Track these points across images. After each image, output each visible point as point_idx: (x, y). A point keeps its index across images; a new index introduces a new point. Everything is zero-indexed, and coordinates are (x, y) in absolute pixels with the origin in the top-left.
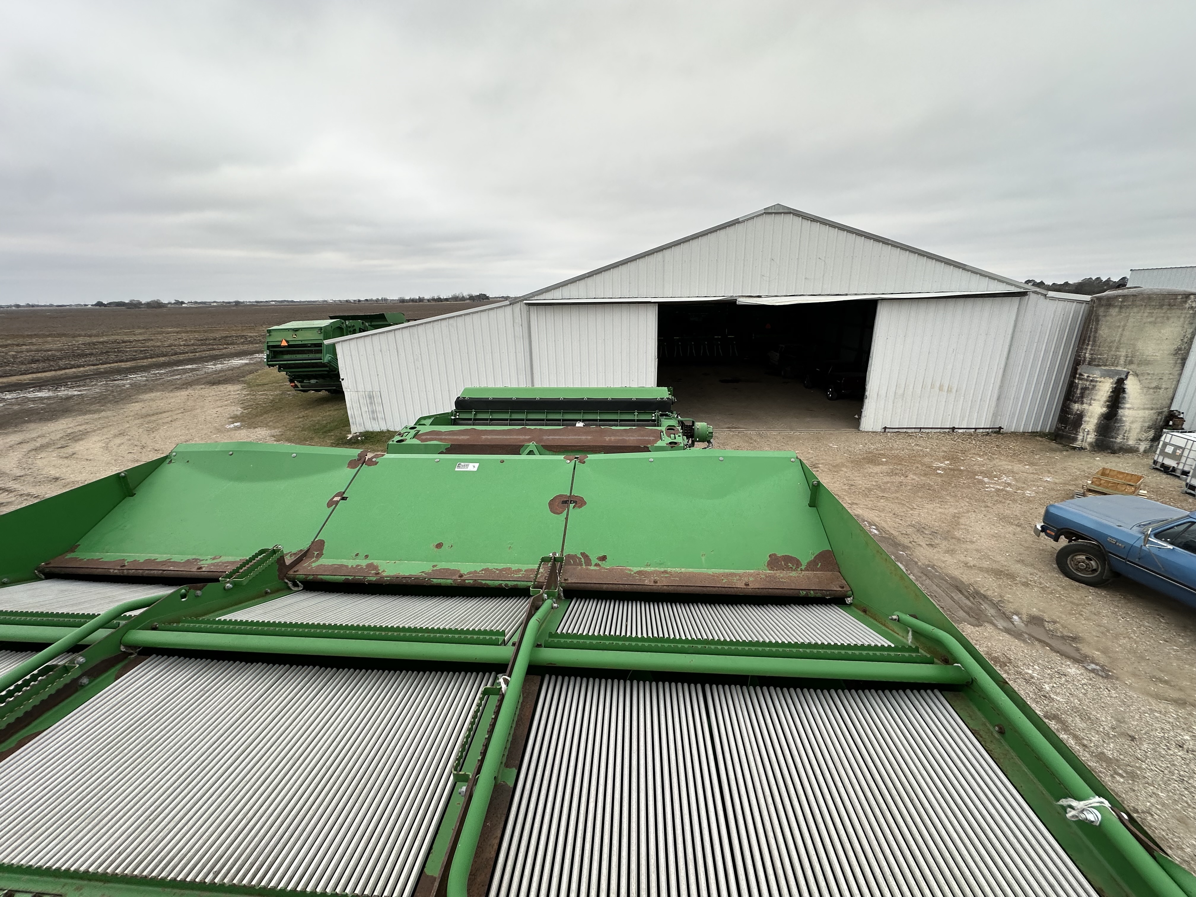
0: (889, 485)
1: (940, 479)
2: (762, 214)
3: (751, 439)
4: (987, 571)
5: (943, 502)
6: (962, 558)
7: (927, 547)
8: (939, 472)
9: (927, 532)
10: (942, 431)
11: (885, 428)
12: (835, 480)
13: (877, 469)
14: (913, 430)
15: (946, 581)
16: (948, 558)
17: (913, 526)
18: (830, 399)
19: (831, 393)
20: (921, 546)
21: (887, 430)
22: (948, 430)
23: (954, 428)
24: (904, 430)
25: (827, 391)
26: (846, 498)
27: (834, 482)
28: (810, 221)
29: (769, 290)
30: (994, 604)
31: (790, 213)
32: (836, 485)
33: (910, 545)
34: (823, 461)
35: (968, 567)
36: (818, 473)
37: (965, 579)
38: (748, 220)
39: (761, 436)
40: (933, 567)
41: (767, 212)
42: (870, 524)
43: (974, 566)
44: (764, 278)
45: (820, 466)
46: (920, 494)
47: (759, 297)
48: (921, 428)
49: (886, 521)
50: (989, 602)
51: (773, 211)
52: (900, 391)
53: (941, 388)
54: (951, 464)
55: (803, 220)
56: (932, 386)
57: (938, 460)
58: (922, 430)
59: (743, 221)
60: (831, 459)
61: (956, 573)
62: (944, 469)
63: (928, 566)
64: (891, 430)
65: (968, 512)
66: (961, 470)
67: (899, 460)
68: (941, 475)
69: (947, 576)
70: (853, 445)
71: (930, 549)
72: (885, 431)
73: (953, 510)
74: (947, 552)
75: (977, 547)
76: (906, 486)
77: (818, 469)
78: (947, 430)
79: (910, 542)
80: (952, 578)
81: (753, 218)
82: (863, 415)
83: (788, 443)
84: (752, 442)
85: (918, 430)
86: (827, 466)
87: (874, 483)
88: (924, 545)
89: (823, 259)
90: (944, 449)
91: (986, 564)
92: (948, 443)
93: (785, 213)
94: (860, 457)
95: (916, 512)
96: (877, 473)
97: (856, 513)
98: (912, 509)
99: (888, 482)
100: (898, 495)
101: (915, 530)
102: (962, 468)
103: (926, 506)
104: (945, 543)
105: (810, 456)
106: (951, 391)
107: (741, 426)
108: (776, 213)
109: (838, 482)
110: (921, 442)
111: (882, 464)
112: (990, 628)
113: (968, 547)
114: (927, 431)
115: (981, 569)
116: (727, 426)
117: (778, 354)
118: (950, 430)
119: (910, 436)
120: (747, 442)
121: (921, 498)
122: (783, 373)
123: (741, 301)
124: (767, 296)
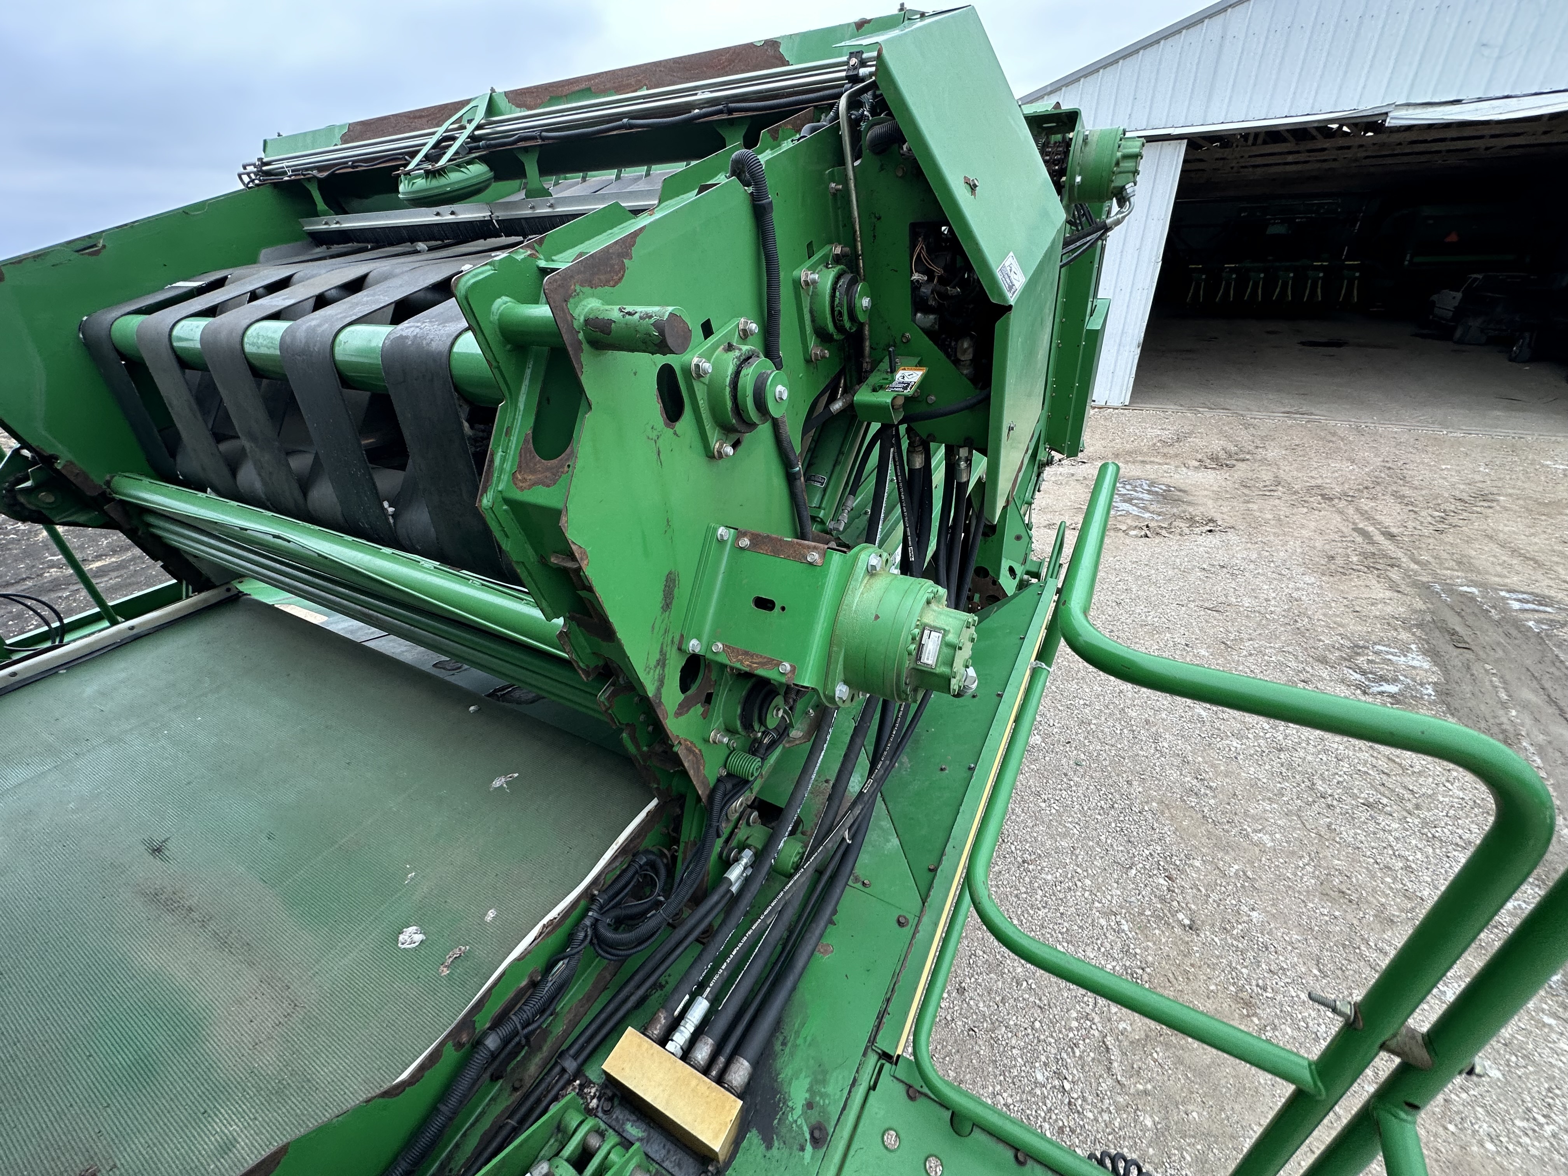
3: (1334, 434)
12: (1539, 530)
26: (1560, 569)
27: (1533, 534)
29: (1489, 84)
32: (1536, 540)
34: (1510, 491)
36: (1491, 511)
39: (1361, 432)
44: (1487, 51)
45: (1502, 498)
47: (1457, 102)
60: (1540, 489)
77: (1494, 504)
83: (1428, 449)
84: (1334, 439)
86: (1521, 502)
105: (1478, 477)
107: (1318, 412)
109: (1543, 536)
116: (1283, 410)
117: (1459, 295)
120: (1322, 439)
122: (1458, 334)
123: (1398, 118)
124: (1480, 100)
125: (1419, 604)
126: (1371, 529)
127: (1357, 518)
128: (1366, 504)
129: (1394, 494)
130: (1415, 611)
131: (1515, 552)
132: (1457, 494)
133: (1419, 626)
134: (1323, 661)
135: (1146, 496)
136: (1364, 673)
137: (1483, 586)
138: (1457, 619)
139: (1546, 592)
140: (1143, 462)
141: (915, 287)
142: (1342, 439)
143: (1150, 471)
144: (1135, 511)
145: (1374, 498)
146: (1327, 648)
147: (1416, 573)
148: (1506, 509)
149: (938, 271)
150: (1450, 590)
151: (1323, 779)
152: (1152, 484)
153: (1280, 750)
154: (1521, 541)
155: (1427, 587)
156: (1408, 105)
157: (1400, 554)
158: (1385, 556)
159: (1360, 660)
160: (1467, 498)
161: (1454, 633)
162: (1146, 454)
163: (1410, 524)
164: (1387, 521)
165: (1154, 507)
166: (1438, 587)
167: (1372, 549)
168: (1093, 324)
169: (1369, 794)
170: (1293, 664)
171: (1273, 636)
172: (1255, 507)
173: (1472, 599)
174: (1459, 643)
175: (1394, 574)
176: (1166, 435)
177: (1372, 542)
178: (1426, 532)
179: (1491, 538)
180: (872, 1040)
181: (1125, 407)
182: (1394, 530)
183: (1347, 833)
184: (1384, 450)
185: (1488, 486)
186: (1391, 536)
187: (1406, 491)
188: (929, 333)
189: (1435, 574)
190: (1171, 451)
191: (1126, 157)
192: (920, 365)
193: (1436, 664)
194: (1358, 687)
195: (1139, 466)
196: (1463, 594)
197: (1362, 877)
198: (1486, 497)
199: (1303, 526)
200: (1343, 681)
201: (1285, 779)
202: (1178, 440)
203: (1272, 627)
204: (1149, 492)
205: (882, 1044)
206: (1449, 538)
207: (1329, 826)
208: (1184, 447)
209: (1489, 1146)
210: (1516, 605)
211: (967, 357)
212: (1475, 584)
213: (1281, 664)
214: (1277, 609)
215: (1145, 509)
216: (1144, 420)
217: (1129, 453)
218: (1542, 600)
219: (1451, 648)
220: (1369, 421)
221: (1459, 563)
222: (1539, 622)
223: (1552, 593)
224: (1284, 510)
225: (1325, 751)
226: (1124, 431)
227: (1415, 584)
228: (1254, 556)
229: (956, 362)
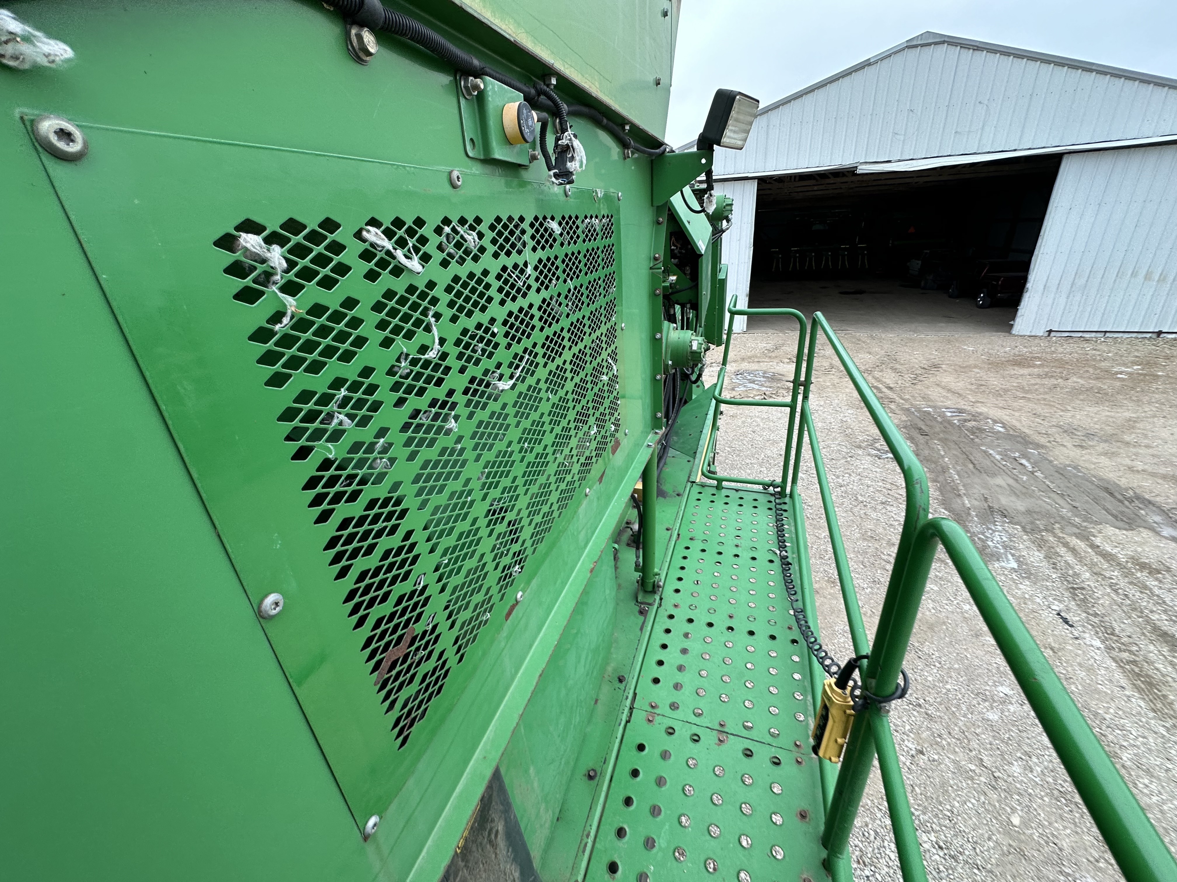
0: (1036, 387)
1: (1118, 384)
2: (903, 49)
3: (859, 340)
4: (1164, 477)
5: (1115, 404)
6: (1128, 462)
7: (1075, 449)
8: (1119, 376)
9: (1079, 434)
10: (1140, 335)
11: (1050, 331)
12: (961, 379)
13: (1025, 371)
14: (1093, 335)
15: (1092, 483)
16: (1104, 461)
17: (1060, 427)
18: (981, 307)
19: (983, 299)
20: (1065, 446)
21: (1053, 334)
22: (1150, 335)
23: (1160, 333)
24: (1080, 334)
25: (978, 296)
26: (970, 397)
27: (958, 382)
28: (971, 51)
29: (902, 153)
30: (1164, 511)
31: (943, 42)
32: (959, 384)
33: (1048, 444)
34: (948, 362)
35: (1133, 471)
36: (938, 372)
37: (1123, 482)
38: (882, 59)
39: (873, 338)
40: (1075, 468)
41: (911, 46)
42: (995, 422)
43: (1143, 471)
44: (898, 137)
45: (943, 366)
46: (1081, 397)
47: (889, 162)
48: (1106, 332)
49: (1020, 421)
50: (1154, 509)
51: (919, 42)
52: (1081, 282)
53: (1148, 277)
54: (1142, 369)
55: (962, 50)
56: (1134, 274)
57: (1125, 365)
58: (1108, 335)
59: (876, 62)
60: (962, 360)
61: (1112, 476)
62: (1130, 374)
63: (1069, 466)
64: (1059, 334)
65: (1154, 416)
66: (1158, 376)
67: (1062, 363)
68: (1123, 380)
69: (1095, 477)
70: (997, 348)
71: (1078, 451)
72: (1049, 335)
73: (1127, 414)
74: (1105, 454)
75: (1155, 453)
76: (1062, 388)
77: (940, 369)
78: (1148, 335)
79: (1049, 442)
80: (1101, 479)
81: (890, 56)
82: (1019, 313)
85: (1102, 335)
86: (953, 367)
87: (1015, 384)
88: (1069, 445)
89: (986, 102)
90: (1136, 354)
91: (1162, 470)
92: (1146, 348)
93: (936, 43)
94: (1003, 359)
95: (1069, 414)
96: (1022, 375)
97: (979, 410)
98: (1063, 411)
99: (1036, 384)
100: (1046, 396)
101: (1061, 430)
102: (1160, 373)
103: (1088, 409)
104: (1102, 445)
105: (932, 357)
106: (1164, 279)
108: (922, 45)
109: (962, 382)
110: (1104, 347)
111: (1034, 366)
112: (1146, 533)
113: (1141, 451)
114: (1116, 335)
115: (1153, 475)
117: (920, 262)
118: (1154, 336)
119: (1087, 340)
120: (854, 343)
121: (1081, 400)
122: (923, 284)
123: (863, 169)
124: (899, 161)
125: (904, 418)
126: (880, 386)
127: (873, 381)
128: (877, 374)
129: (892, 368)
130: (903, 421)
131: (949, 390)
132: (922, 365)
133: (905, 427)
134: (860, 447)
135: (762, 379)
136: (879, 450)
137: (934, 407)
138: (922, 422)
139: (963, 407)
140: (759, 362)
141: (672, 250)
142: (864, 342)
143: (764, 366)
144: (757, 387)
145: (882, 371)
146: (861, 441)
147: (903, 404)
148: (945, 371)
149: (679, 246)
150: (919, 410)
151: (861, 495)
152: (765, 373)
153: (841, 486)
154: (953, 386)
155: (908, 410)
156: (866, 163)
157: (895, 396)
158: (888, 398)
159: (877, 445)
160: (926, 366)
161: (920, 429)
162: (760, 357)
163: (899, 382)
164: (888, 381)
165: (768, 384)
166: (913, 410)
167: (881, 395)
168: (721, 276)
169: (882, 498)
170: (845, 450)
171: (835, 439)
172: (821, 380)
173: (929, 413)
174: (924, 434)
175: (893, 406)
176: (769, 346)
177: (882, 392)
178: (907, 385)
179: (938, 385)
180: (689, 477)
181: (744, 333)
182: (892, 386)
183: (874, 515)
184: (886, 346)
185: (937, 361)
186: (890, 388)
187: (898, 366)
188: (676, 265)
189: (912, 405)
190: (773, 355)
191: (727, 205)
192: (674, 275)
193: (912, 443)
194: (876, 456)
195: (757, 364)
196: (925, 412)
197: (881, 530)
198: (936, 366)
199: (847, 387)
200: (869, 455)
201: (844, 497)
202: (776, 349)
203: (834, 435)
204: (764, 377)
205: (691, 480)
206: (918, 387)
207: (865, 513)
208: (780, 352)
209: (933, 611)
210: (949, 414)
211: (689, 272)
212: (930, 407)
213: (839, 450)
214: (836, 426)
215: (762, 385)
216: (756, 339)
217: (750, 358)
218: (961, 411)
219: (919, 436)
220: (877, 333)
221: (923, 398)
222: (959, 420)
223: (966, 407)
224: (836, 380)
225: (862, 484)
226: (745, 346)
227: (902, 409)
228: (822, 403)
229: (685, 274)
